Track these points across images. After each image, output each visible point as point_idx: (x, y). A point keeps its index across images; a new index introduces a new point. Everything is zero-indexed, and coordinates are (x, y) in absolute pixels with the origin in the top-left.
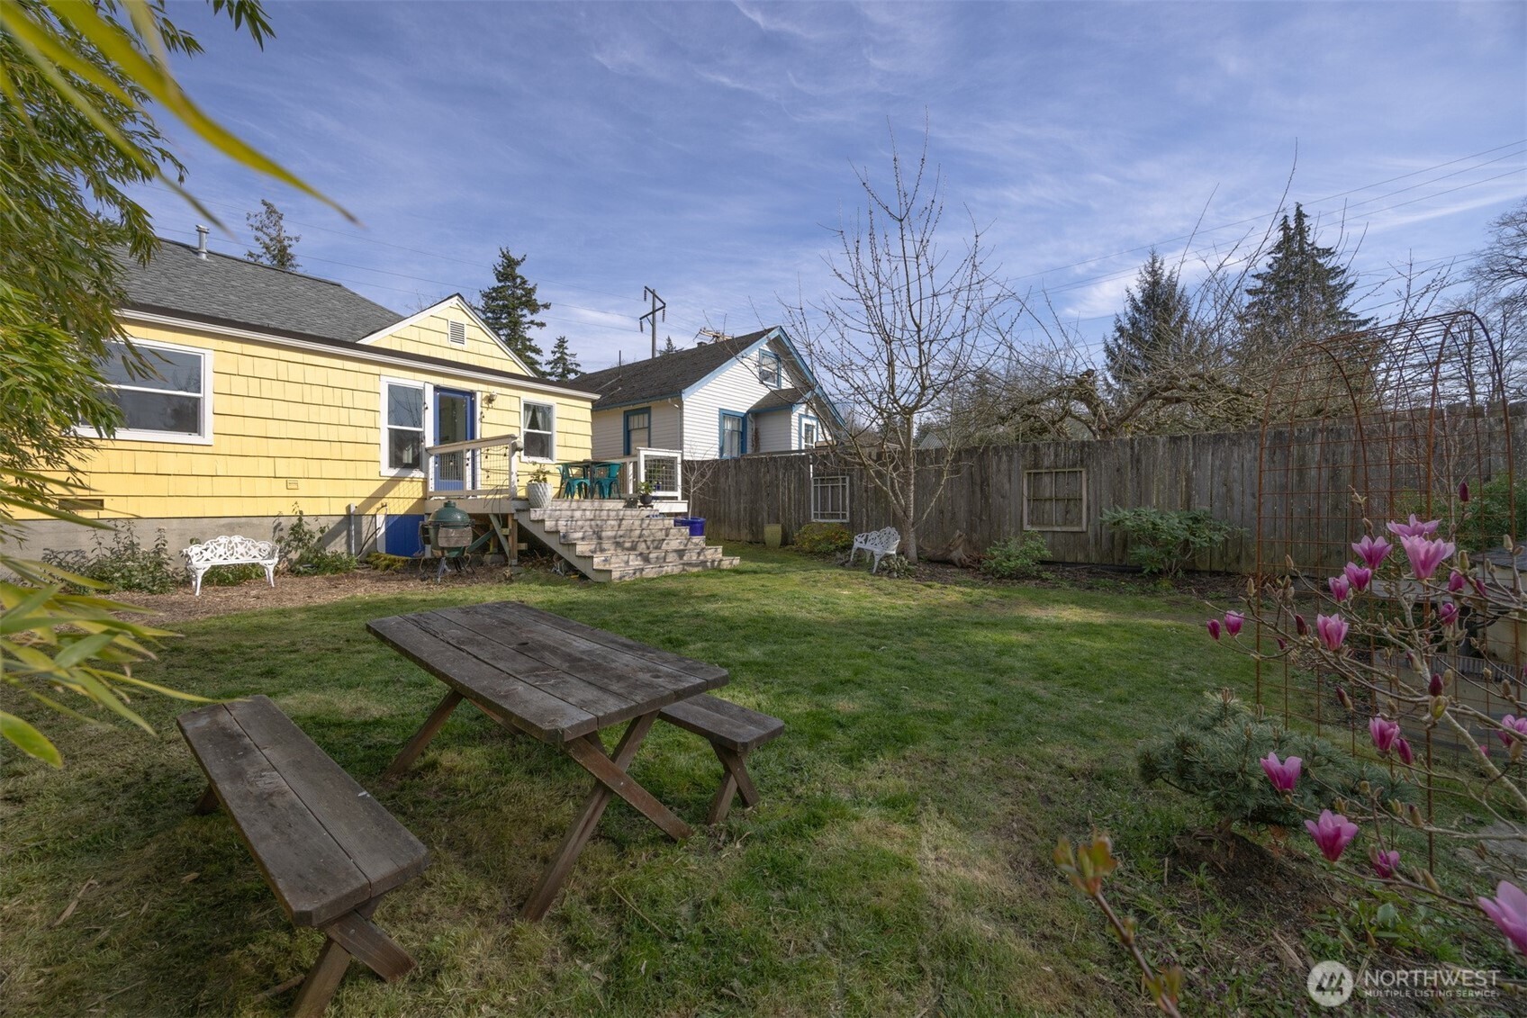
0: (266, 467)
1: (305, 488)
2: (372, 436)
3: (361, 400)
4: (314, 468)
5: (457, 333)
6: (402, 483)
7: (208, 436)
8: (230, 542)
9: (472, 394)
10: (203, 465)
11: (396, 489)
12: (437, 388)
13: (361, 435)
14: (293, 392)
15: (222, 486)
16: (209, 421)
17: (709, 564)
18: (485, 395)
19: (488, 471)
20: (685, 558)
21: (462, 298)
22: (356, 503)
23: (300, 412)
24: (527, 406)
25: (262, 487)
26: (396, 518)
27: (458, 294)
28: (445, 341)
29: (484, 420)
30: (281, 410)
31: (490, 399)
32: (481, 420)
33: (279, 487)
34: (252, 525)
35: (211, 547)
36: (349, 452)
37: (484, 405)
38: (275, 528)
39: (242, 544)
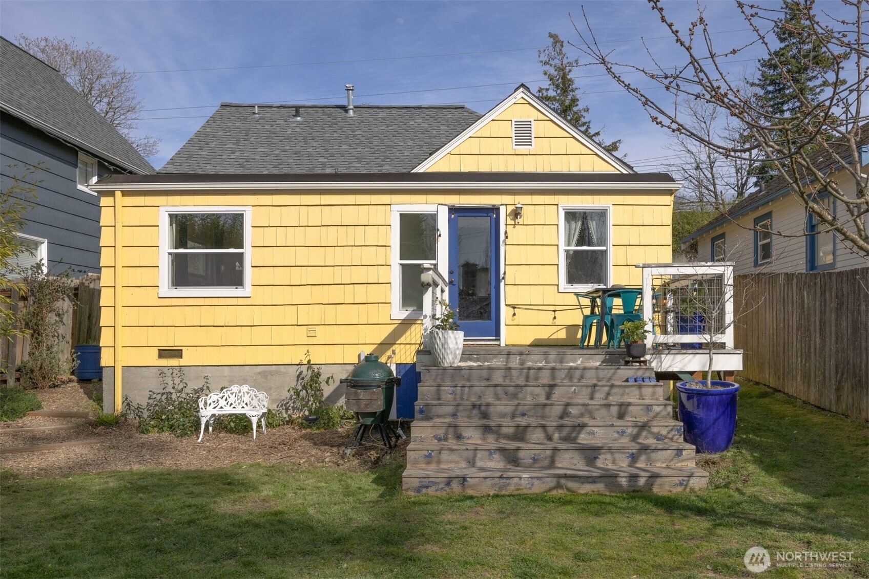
0: (289, 315)
1: (322, 335)
2: (382, 274)
3: (372, 236)
4: (331, 315)
5: (523, 133)
6: (413, 327)
7: (247, 289)
8: (240, 392)
9: (495, 210)
10: (244, 316)
11: (408, 333)
12: (453, 210)
13: (371, 275)
14: (312, 237)
15: (260, 335)
16: (249, 274)
17: (623, 481)
18: (510, 208)
19: (514, 308)
20: (600, 463)
21: (528, 89)
22: (368, 350)
23: (316, 257)
24: (571, 216)
25: (288, 334)
26: (408, 367)
27: (522, 85)
28: (509, 146)
29: (508, 242)
30: (302, 257)
31: (516, 213)
32: (504, 241)
33: (300, 335)
34: (279, 373)
35: (226, 395)
36: (360, 294)
37: (510, 222)
38: (298, 377)
39: (248, 393)
